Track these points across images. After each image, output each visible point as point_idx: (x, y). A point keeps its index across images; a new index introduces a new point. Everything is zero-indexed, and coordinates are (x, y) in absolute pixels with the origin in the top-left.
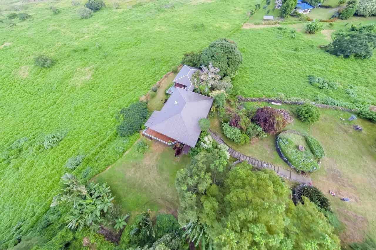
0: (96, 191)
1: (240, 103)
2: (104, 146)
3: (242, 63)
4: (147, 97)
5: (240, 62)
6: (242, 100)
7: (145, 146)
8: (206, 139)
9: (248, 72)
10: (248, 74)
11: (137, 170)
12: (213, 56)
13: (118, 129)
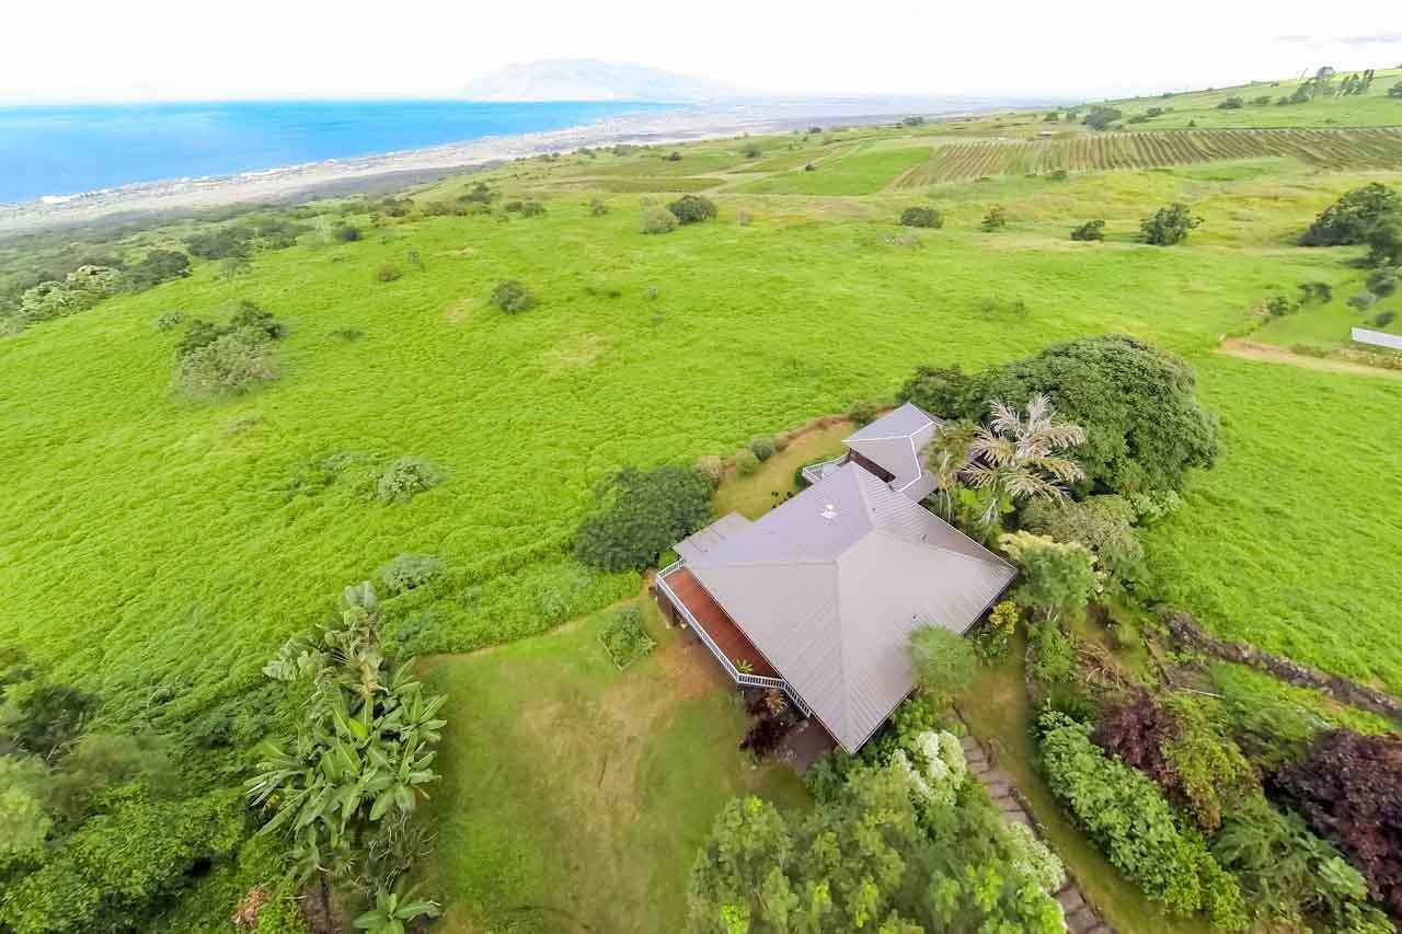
0: (399, 704)
1: (1178, 650)
2: (513, 567)
3: (1209, 466)
4: (725, 467)
5: (1201, 454)
6: (1199, 644)
7: (641, 635)
8: (929, 742)
9: (1241, 523)
10: (1242, 528)
11: (566, 721)
12: (1056, 388)
13: (583, 528)
